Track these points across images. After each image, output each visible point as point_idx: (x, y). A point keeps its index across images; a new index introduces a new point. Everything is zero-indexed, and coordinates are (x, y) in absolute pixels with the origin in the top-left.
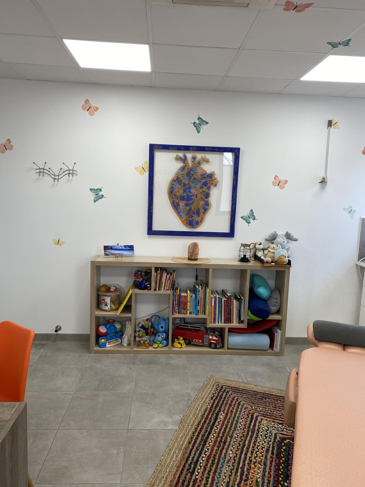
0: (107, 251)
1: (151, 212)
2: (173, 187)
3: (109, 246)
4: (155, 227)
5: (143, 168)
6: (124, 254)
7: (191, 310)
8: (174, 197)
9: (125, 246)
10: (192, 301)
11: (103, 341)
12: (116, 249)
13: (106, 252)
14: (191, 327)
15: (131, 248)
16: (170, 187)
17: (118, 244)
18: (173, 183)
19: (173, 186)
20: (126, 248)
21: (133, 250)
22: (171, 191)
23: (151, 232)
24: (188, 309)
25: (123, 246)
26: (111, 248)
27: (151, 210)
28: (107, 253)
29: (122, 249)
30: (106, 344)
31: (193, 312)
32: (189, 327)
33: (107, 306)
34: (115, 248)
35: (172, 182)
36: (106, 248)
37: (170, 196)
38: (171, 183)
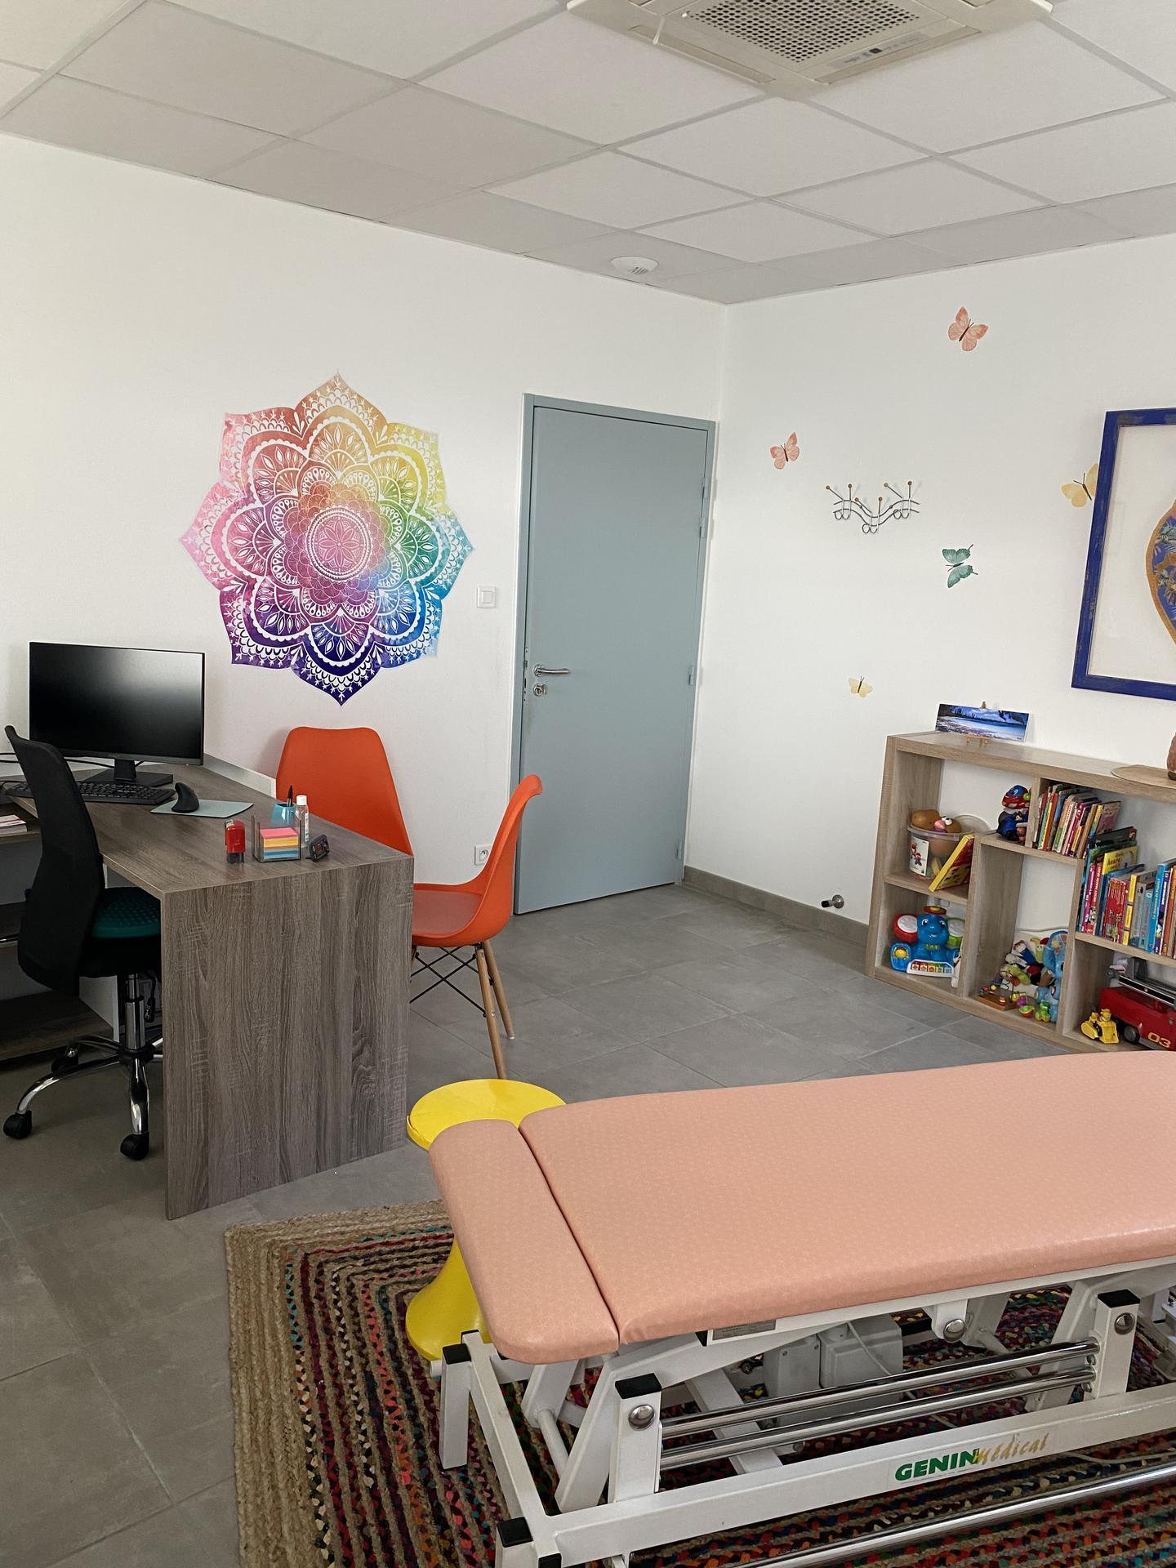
0: (945, 718)
1: (1090, 618)
2: (1166, 543)
3: (955, 707)
4: (1098, 667)
5: (1084, 486)
6: (993, 734)
7: (1135, 933)
8: (1165, 573)
9: (1001, 714)
10: (1141, 906)
11: (901, 953)
12: (973, 719)
13: (942, 721)
14: (1150, 992)
15: (1019, 721)
16: (1157, 541)
17: (984, 706)
18: (1166, 529)
19: (1167, 539)
20: (1004, 719)
21: (1025, 727)
22: (1156, 554)
23: (1082, 679)
24: (1128, 926)
25: (995, 713)
26: (959, 713)
27: (1089, 613)
28: (943, 724)
29: (991, 721)
30: (906, 967)
31: (1143, 940)
32: (1145, 992)
33: (921, 864)
34: (970, 713)
35: (1165, 525)
36: (945, 710)
37: (1154, 569)
38: (1162, 529)
